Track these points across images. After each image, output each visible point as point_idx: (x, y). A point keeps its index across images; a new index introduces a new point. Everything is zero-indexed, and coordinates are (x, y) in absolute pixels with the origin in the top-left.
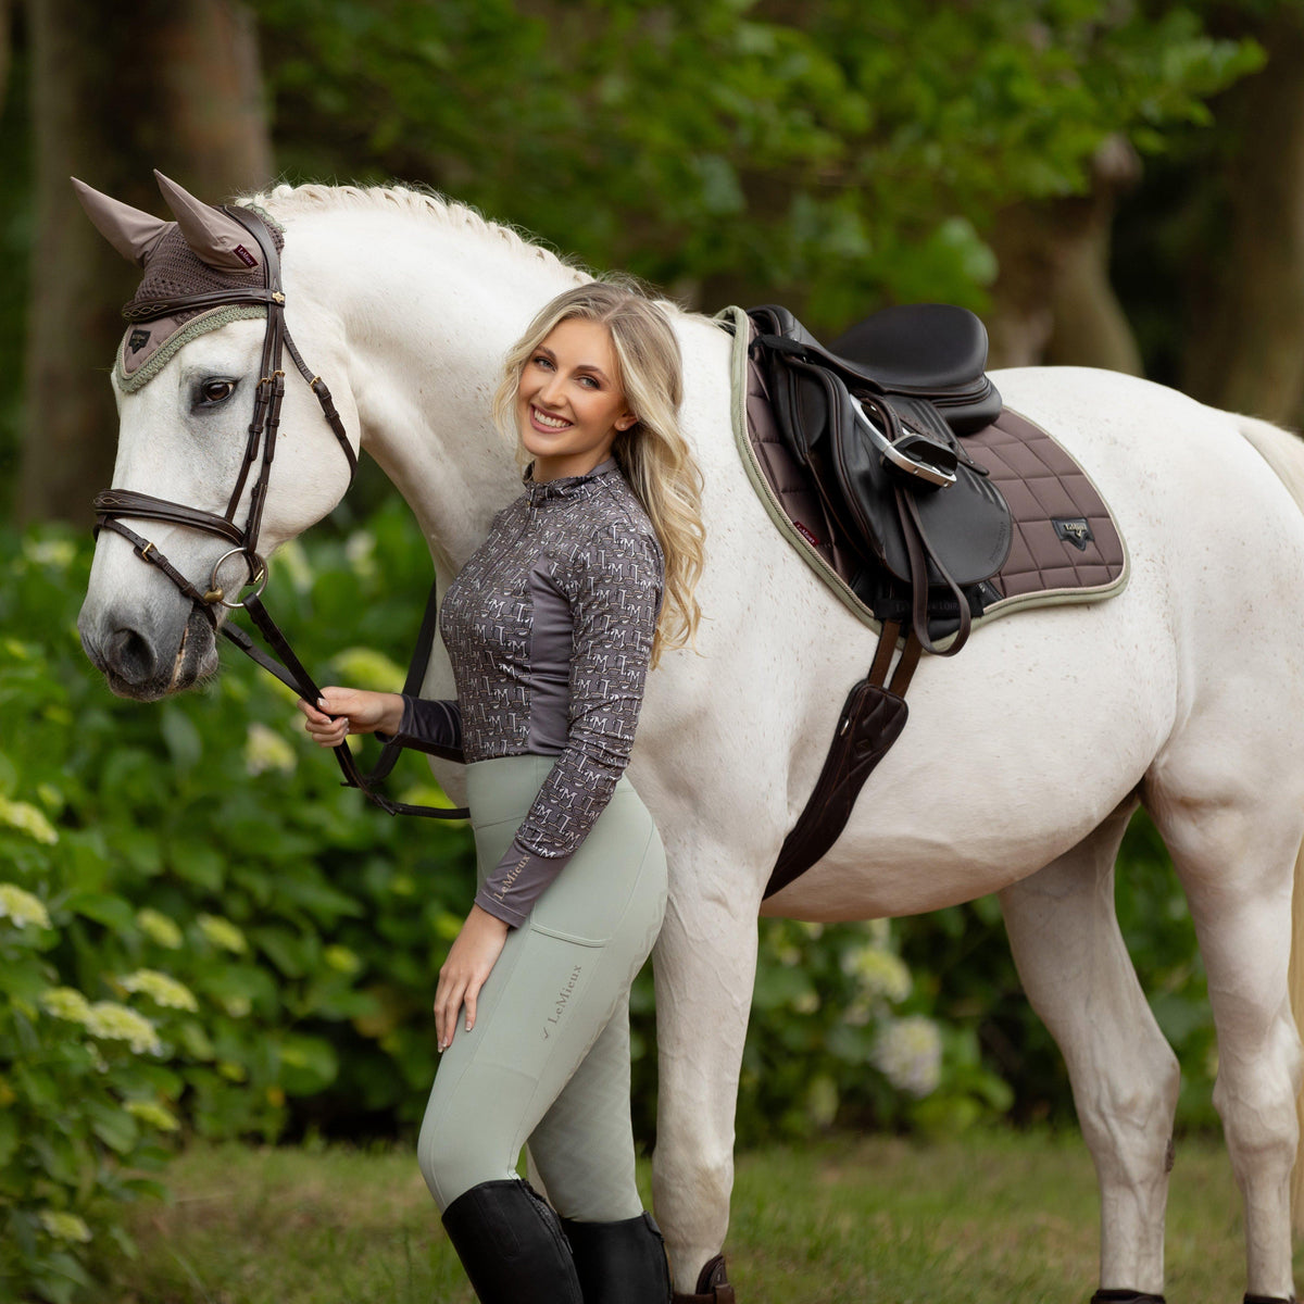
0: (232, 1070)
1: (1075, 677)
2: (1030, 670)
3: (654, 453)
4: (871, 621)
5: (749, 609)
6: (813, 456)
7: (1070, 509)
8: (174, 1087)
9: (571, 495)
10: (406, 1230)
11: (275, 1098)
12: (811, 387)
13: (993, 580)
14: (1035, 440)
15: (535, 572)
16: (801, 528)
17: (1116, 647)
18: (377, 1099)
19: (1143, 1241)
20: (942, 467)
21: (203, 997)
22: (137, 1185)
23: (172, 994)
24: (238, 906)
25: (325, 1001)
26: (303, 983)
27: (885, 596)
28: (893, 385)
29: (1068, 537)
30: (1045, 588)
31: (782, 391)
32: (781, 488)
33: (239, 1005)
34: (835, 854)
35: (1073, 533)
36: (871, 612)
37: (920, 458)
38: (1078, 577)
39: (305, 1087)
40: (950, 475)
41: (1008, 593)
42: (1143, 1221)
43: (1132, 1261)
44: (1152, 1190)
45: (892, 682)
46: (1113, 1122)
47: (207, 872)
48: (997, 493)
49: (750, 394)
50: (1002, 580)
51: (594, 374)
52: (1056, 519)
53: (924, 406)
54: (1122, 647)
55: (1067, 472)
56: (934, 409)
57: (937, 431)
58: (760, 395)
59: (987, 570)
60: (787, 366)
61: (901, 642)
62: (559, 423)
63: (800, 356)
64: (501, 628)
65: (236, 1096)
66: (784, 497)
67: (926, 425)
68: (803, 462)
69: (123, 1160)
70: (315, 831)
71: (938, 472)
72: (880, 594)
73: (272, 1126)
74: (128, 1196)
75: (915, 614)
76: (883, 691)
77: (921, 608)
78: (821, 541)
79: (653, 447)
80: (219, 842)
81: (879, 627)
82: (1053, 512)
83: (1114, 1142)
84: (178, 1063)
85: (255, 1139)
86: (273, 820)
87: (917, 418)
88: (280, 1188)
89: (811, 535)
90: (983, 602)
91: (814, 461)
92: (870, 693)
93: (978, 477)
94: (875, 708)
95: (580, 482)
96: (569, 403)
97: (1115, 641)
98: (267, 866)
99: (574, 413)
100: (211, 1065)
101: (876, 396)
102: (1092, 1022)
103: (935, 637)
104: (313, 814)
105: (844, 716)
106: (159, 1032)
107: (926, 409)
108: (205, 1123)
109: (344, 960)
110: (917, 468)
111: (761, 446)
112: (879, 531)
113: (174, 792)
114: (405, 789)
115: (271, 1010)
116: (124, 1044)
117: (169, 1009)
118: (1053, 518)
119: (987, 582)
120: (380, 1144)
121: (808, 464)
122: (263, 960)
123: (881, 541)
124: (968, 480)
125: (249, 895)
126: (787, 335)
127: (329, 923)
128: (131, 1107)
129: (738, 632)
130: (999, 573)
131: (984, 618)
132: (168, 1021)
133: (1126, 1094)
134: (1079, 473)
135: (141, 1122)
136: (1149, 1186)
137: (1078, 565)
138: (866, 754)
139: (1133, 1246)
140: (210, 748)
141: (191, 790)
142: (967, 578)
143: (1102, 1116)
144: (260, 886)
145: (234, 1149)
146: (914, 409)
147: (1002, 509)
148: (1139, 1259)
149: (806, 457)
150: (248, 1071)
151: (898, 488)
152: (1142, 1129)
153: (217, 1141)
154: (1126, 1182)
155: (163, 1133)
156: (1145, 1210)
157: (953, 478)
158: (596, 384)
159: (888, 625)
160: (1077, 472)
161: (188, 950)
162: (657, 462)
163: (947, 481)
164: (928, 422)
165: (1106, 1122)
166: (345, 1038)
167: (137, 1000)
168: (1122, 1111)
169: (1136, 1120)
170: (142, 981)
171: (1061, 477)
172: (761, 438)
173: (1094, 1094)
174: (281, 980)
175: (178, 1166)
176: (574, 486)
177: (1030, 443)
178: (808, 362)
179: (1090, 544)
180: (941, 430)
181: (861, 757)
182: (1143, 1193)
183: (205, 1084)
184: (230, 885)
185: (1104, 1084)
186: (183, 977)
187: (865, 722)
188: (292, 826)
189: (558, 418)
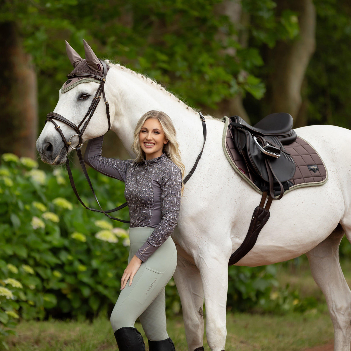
0: (31, 303)
1: (315, 203)
2: (303, 202)
3: (171, 148)
4: (260, 192)
5: (222, 188)
6: (243, 152)
7: (313, 163)
8: (17, 307)
9: (157, 162)
10: (75, 341)
11: (42, 309)
12: (243, 135)
13: (291, 181)
14: (306, 145)
15: (153, 180)
16: (240, 169)
17: (326, 195)
18: (66, 310)
19: (345, 342)
20: (276, 153)
21: (24, 285)
22: (9, 332)
23: (17, 284)
24: (31, 262)
25: (53, 285)
26: (48, 280)
27: (263, 185)
28: (267, 133)
29: (311, 170)
30: (305, 183)
31: (236, 136)
32: (235, 159)
33: (32, 287)
34: (254, 249)
35: (313, 169)
36: (260, 189)
37: (270, 151)
38: (314, 180)
39: (49, 306)
40: (279, 155)
41: (295, 184)
42: (344, 337)
43: (341, 347)
44: (347, 330)
45: (266, 207)
46: (336, 313)
47: (23, 253)
48: (292, 159)
49: (227, 137)
50: (294, 181)
51: (158, 130)
52: (309, 165)
53: (275, 138)
54: (327, 194)
55: (313, 153)
56: (278, 139)
57: (278, 144)
58: (231, 138)
59: (290, 178)
60: (237, 130)
61: (268, 197)
62: (152, 144)
63: (241, 127)
64: (147, 196)
65: (33, 309)
66: (236, 162)
67: (275, 143)
68: (241, 153)
69: (5, 325)
70: (50, 242)
71: (275, 154)
72: (262, 185)
73: (41, 316)
74: (7, 334)
75: (270, 190)
76: (264, 209)
77: (272, 188)
78: (246, 172)
79: (171, 147)
80: (27, 246)
81: (262, 193)
82: (308, 163)
83: (336, 318)
84: (18, 301)
85: (38, 319)
86: (39, 240)
87: (273, 141)
88: (44, 331)
89: (243, 171)
90: (289, 186)
91: (243, 153)
92: (260, 209)
93: (288, 156)
94: (261, 213)
95: (159, 158)
96: (153, 139)
97: (326, 193)
98: (38, 251)
99: (155, 141)
100: (26, 302)
101: (260, 136)
102: (331, 288)
103: (276, 196)
104: (48, 238)
105: (254, 215)
106: (13, 294)
107: (276, 139)
108: (25, 316)
109: (58, 274)
110: (269, 154)
111: (230, 150)
112: (260, 170)
113: (14, 234)
114: (72, 233)
115: (40, 287)
116: (5, 297)
117: (16, 288)
118: (307, 165)
119: (289, 181)
120: (68, 320)
121: (242, 154)
122: (38, 275)
123: (261, 172)
124: (284, 156)
125: (35, 259)
126: (238, 123)
127: (53, 265)
128: (7, 312)
129: (218, 193)
130: (293, 178)
131: (289, 190)
132: (15, 291)
133: (339, 306)
134: (316, 153)
135: (9, 316)
136: (346, 328)
137: (314, 177)
138: (260, 225)
139: (342, 343)
140: (23, 223)
141: (19, 233)
142: (283, 180)
143: (333, 311)
144: (37, 256)
145: (32, 322)
146: (272, 139)
147: (293, 163)
148: (343, 346)
149: (241, 152)
150: (35, 303)
151: (265, 159)
152: (343, 315)
153: (28, 321)
154: (340, 328)
155: (14, 319)
156: (345, 335)
157: (280, 156)
158: (158, 133)
159: (264, 192)
160: (315, 153)
161: (20, 273)
162: (172, 151)
163: (278, 156)
164: (276, 142)
165: (334, 313)
166: (58, 294)
167: (8, 286)
168: (338, 310)
169: (342, 312)
170: (9, 281)
171: (311, 155)
172: (230, 148)
173: (331, 306)
174: (42, 280)
175: (19, 326)
176: (158, 160)
177: (304, 146)
178: (243, 129)
179: (317, 171)
180: (279, 144)
181: (258, 225)
182: (344, 330)
183: (25, 306)
184: (29, 256)
185: (334, 304)
186: (19, 280)
187: (259, 217)
188: (44, 241)
189: (152, 143)
